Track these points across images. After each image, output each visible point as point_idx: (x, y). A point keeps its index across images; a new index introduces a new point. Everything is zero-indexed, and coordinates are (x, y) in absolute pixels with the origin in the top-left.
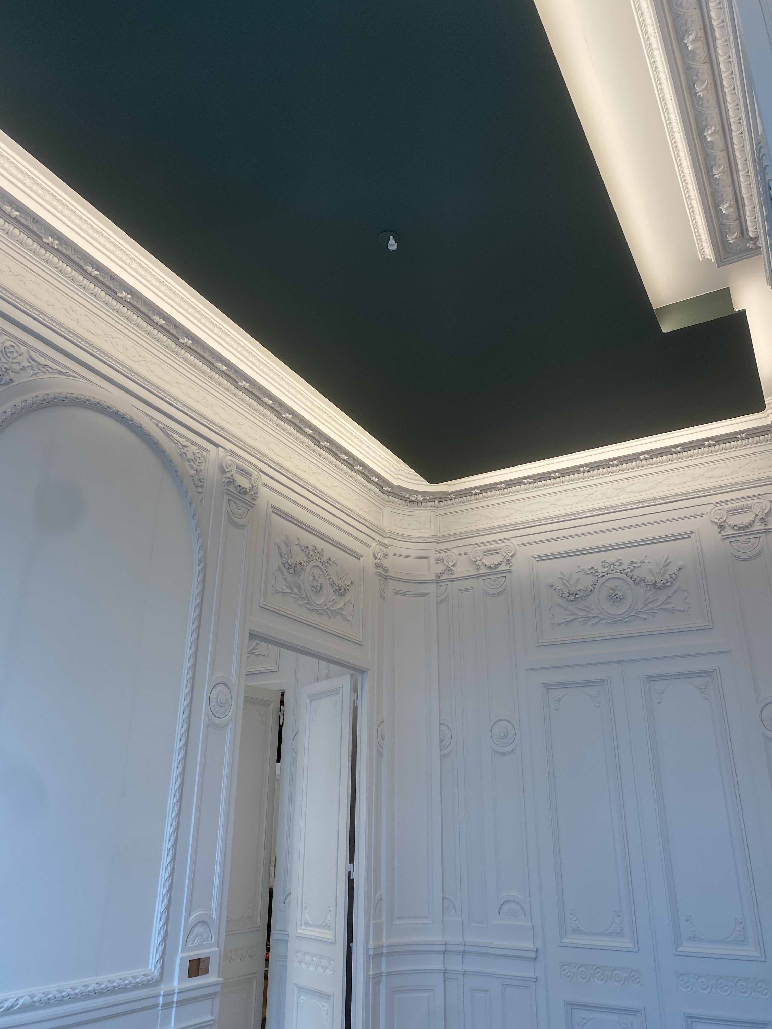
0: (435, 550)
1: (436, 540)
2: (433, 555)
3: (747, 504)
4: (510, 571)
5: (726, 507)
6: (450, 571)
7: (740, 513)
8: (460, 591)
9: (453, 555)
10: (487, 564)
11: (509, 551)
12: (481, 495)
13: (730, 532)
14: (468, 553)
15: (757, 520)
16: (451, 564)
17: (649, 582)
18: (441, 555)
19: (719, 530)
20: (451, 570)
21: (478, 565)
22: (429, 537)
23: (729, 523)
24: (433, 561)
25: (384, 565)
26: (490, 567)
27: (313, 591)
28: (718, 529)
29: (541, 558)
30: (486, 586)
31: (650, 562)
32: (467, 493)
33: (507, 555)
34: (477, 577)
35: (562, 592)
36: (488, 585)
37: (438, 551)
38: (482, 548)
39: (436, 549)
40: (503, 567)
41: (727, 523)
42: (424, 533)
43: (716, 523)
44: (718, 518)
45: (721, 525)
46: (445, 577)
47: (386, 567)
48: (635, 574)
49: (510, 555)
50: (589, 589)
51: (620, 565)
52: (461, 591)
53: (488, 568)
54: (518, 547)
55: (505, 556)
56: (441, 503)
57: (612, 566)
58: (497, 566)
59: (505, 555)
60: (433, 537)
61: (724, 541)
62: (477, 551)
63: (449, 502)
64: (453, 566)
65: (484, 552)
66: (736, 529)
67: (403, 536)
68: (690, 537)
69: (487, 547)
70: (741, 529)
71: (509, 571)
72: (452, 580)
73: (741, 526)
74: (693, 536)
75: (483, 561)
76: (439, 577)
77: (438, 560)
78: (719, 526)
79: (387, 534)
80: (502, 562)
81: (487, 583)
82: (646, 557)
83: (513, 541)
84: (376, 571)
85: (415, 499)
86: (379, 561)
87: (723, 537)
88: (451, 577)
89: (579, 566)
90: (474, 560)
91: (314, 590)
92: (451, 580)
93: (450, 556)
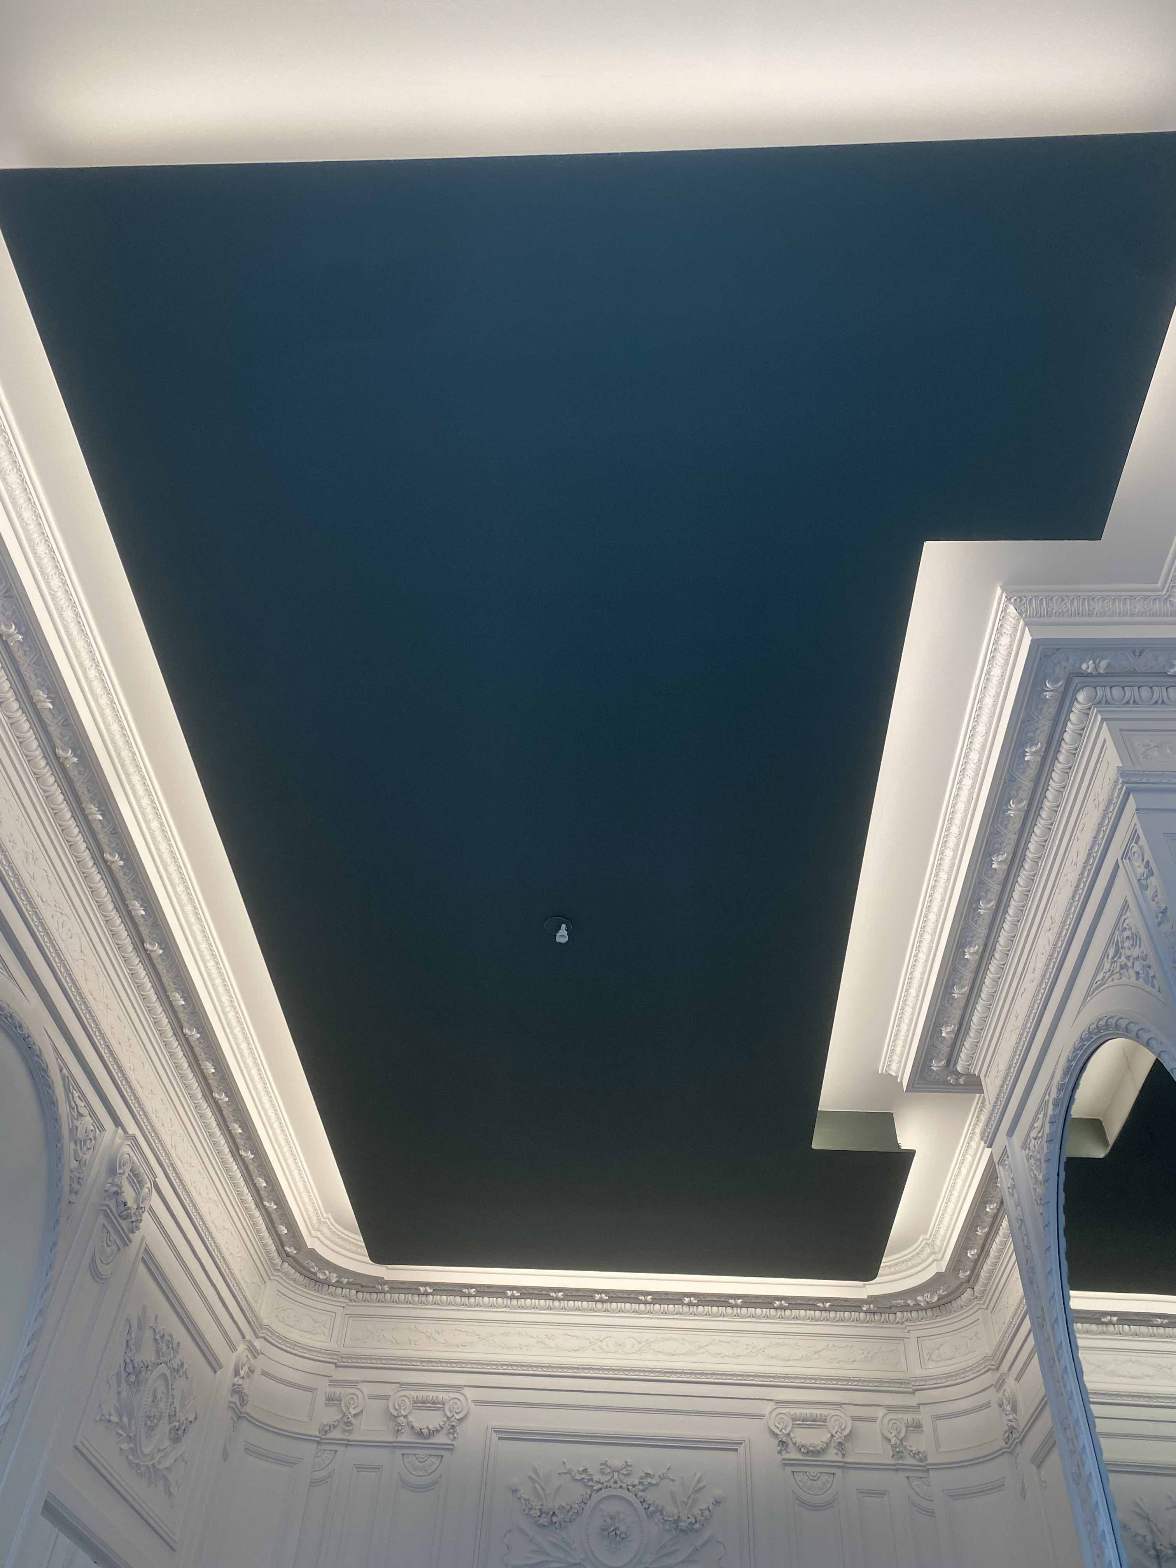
0: (331, 1379)
1: (336, 1361)
2: (324, 1389)
3: (821, 1414)
4: (452, 1447)
5: (793, 1411)
6: (348, 1426)
7: (810, 1427)
8: (357, 1468)
9: (360, 1395)
10: (416, 1425)
11: (458, 1409)
12: (431, 1297)
13: (794, 1455)
14: (387, 1398)
15: (833, 1444)
16: (353, 1412)
17: (670, 1516)
18: (338, 1391)
19: (779, 1448)
20: (351, 1424)
21: (399, 1424)
22: (326, 1352)
23: (794, 1440)
24: (321, 1399)
25: (245, 1391)
26: (420, 1434)
27: (146, 1424)
28: (779, 1446)
29: (506, 1435)
30: (406, 1467)
31: (673, 1480)
32: (412, 1288)
33: (453, 1416)
34: (393, 1446)
35: (529, 1506)
36: (408, 1465)
37: (334, 1381)
38: (414, 1394)
39: (331, 1376)
40: (441, 1439)
41: (791, 1439)
42: (319, 1341)
43: (776, 1435)
44: (780, 1426)
45: (784, 1440)
46: (335, 1434)
47: (247, 1395)
48: (650, 1496)
49: (458, 1417)
50: (576, 1509)
51: (628, 1475)
52: (359, 1468)
53: (418, 1433)
54: (472, 1405)
55: (448, 1418)
56: (360, 1294)
57: (616, 1474)
58: (432, 1433)
59: (449, 1415)
60: (332, 1353)
61: (784, 1469)
62: (404, 1398)
63: (374, 1296)
64: (355, 1416)
65: (415, 1402)
66: (804, 1453)
67: (285, 1340)
68: (736, 1450)
69: (422, 1394)
70: (810, 1454)
71: (450, 1448)
72: (348, 1444)
73: (811, 1448)
74: (741, 1449)
75: (411, 1418)
76: (326, 1432)
77: (331, 1400)
78: (781, 1441)
79: (263, 1331)
80: (442, 1428)
81: (409, 1462)
82: (668, 1469)
83: (468, 1392)
84: (231, 1400)
85: (324, 1277)
86: (241, 1381)
87: (784, 1462)
88: (346, 1436)
89: (564, 1463)
90: (395, 1413)
91: (149, 1423)
92: (346, 1442)
93: (355, 1397)
